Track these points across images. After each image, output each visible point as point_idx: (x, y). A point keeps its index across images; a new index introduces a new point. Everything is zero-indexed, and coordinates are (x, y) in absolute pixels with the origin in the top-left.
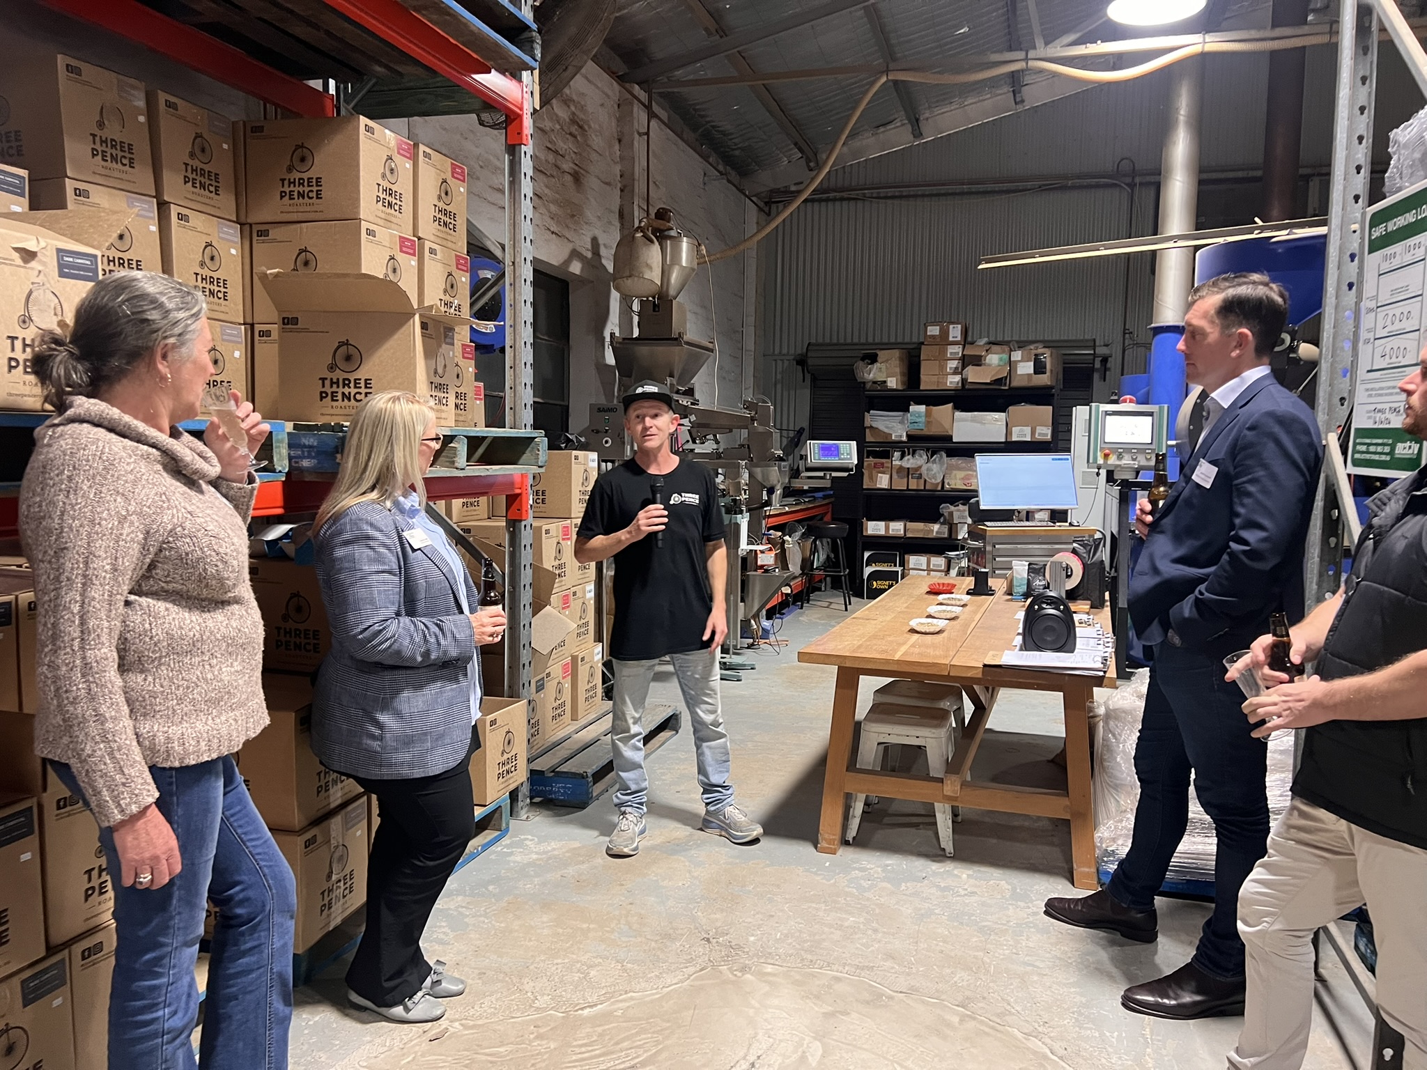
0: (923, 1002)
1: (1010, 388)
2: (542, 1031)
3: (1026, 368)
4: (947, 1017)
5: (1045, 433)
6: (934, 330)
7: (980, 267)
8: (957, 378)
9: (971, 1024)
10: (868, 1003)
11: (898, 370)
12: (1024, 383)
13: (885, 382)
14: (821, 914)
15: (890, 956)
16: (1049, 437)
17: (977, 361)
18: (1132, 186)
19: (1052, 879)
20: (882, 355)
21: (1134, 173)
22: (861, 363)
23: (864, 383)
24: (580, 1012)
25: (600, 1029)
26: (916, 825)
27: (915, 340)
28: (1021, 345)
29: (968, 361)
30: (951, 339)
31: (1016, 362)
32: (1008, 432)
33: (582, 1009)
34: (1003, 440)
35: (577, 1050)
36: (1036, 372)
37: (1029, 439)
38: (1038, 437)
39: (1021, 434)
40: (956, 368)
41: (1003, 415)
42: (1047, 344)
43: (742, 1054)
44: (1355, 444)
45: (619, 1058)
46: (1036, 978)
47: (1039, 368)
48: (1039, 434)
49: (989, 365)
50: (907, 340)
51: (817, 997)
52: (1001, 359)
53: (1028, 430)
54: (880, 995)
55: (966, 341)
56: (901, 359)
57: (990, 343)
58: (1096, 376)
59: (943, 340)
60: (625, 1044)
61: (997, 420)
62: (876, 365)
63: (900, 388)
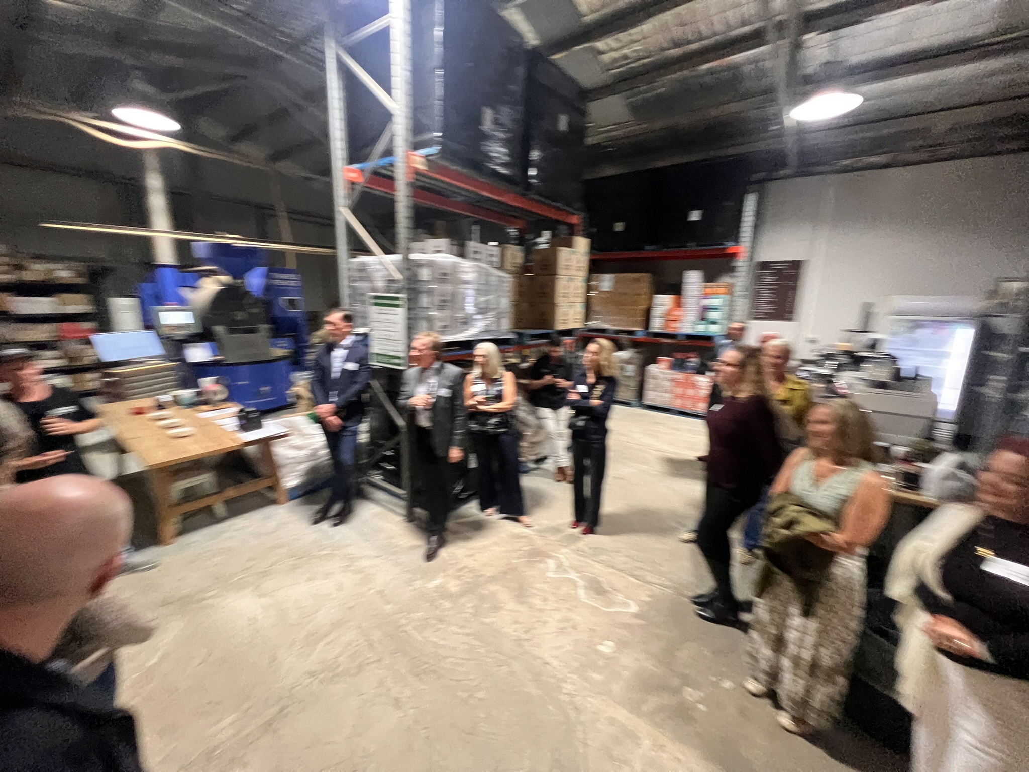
3: (66, 273)
7: (43, 225)
12: (66, 282)
31: (55, 270)
37: (74, 312)
38: (86, 311)
41: (53, 298)
49: (34, 271)
52: (41, 268)
57: (28, 258)
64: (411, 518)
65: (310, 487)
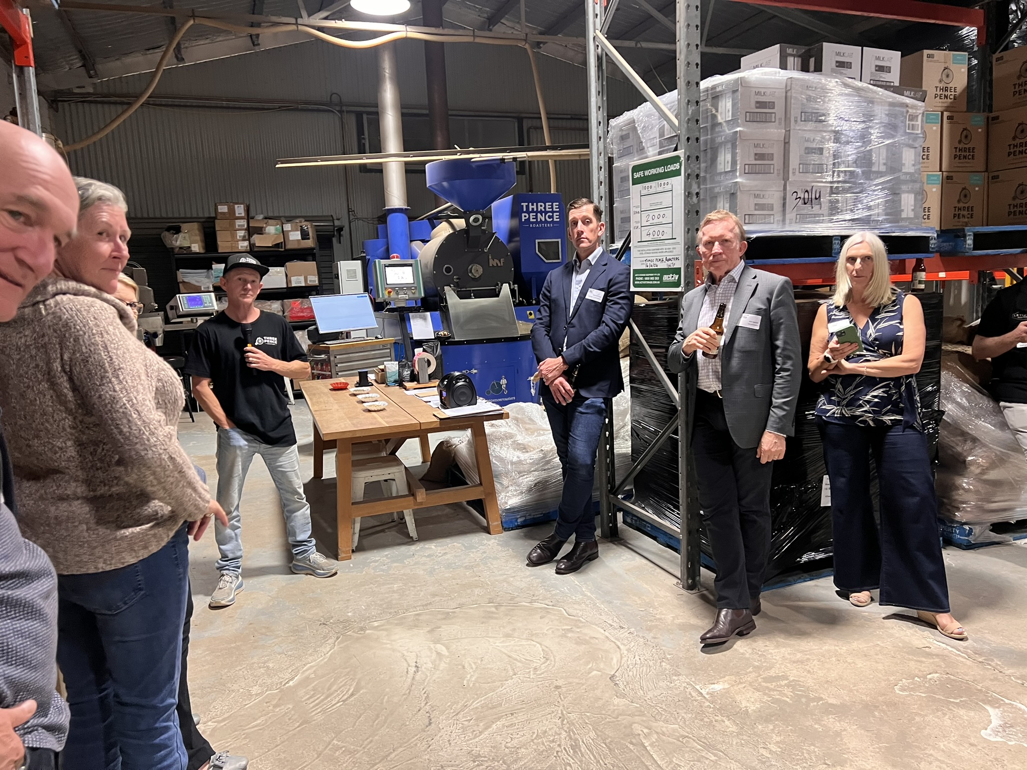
0: (471, 608)
1: (286, 250)
2: (274, 702)
3: (296, 236)
4: (488, 610)
5: (314, 280)
6: (223, 209)
7: (277, 166)
8: (246, 243)
9: (503, 609)
10: (445, 619)
11: (198, 238)
12: (295, 246)
13: (190, 247)
14: (375, 589)
15: (434, 595)
16: (317, 283)
17: (260, 231)
18: (341, 112)
19: (477, 535)
20: (185, 227)
21: (341, 104)
22: (167, 233)
23: (173, 248)
24: (287, 685)
25: (310, 687)
26: (383, 531)
27: (207, 215)
28: (289, 219)
29: (252, 231)
30: (237, 215)
31: (288, 231)
32: (288, 281)
33: (287, 683)
34: (285, 286)
35: (309, 702)
36: (303, 239)
37: (303, 284)
38: (310, 283)
39: (298, 281)
40: (244, 236)
41: (283, 269)
42: (308, 219)
43: (405, 665)
44: (634, 277)
45: (339, 695)
46: (512, 579)
47: (305, 236)
48: (310, 281)
49: (269, 234)
50: (201, 215)
51: (416, 626)
52: (276, 230)
53: (302, 278)
54: (448, 613)
55: (249, 217)
56: (199, 230)
57: (266, 218)
58: (334, 240)
59: (231, 216)
60: (335, 688)
61: (278, 272)
62: (181, 235)
63: (202, 251)
64: (691, 582)
65: (537, 515)
